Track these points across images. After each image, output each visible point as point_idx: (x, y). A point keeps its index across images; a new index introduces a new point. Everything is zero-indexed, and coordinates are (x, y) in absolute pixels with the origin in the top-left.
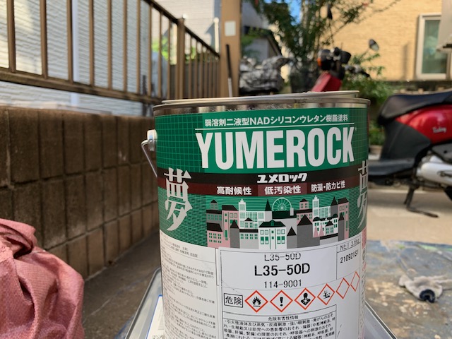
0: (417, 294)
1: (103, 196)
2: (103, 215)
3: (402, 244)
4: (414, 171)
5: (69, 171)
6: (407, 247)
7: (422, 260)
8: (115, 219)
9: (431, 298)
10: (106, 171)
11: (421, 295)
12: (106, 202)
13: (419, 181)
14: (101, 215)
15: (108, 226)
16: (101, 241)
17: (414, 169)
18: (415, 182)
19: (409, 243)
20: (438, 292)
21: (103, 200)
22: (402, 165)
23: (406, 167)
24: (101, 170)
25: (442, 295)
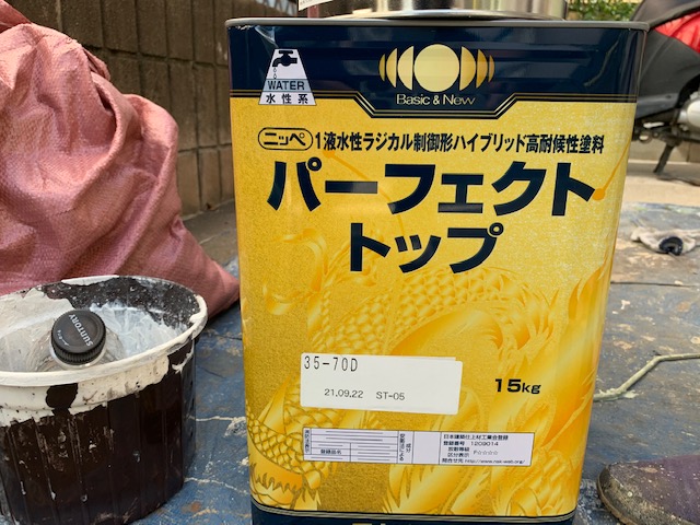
0: (656, 245)
1: (196, 104)
2: (197, 135)
3: (643, 207)
4: (675, 115)
5: (145, 49)
6: (650, 210)
7: (670, 221)
8: (214, 147)
9: (676, 250)
10: (199, 67)
11: (661, 246)
12: (200, 116)
13: (682, 131)
14: (193, 134)
15: (205, 153)
16: (196, 172)
17: (676, 112)
18: (675, 132)
19: (654, 205)
20: (688, 246)
21: (196, 111)
22: (658, 104)
23: (664, 107)
24: (191, 63)
25: (692, 250)
